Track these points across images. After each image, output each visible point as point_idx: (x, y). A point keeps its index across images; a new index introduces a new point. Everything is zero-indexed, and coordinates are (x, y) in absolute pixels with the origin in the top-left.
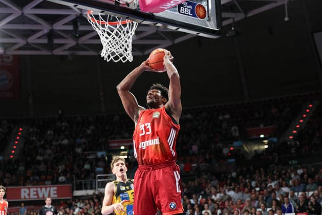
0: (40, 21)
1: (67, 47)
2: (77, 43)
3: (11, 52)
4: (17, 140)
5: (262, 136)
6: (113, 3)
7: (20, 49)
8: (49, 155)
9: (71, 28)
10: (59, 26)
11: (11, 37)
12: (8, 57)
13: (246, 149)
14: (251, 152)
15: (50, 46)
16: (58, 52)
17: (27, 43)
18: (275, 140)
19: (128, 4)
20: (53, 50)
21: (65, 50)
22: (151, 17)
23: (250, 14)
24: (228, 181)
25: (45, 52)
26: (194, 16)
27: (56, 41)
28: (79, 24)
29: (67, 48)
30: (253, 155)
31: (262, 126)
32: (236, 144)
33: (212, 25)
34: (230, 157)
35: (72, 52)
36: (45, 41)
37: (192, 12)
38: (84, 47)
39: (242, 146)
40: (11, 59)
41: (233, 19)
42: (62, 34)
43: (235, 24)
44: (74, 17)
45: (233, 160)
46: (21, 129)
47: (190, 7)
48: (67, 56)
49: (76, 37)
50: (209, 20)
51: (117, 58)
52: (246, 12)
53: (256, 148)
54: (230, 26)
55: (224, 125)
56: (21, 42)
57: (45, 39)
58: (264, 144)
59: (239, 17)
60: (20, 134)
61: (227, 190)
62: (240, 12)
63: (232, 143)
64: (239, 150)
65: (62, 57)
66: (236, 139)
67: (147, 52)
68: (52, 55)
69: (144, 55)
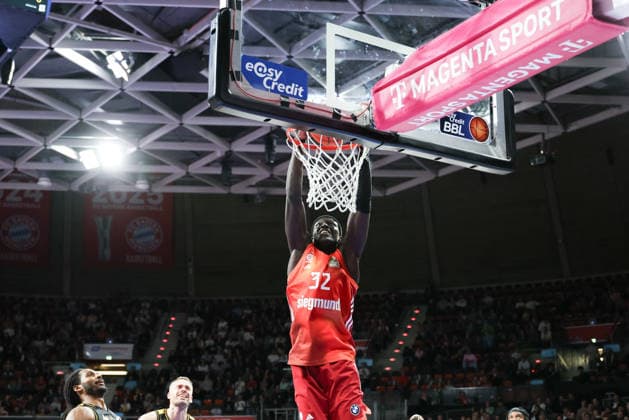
0: (210, 137)
1: (255, 181)
2: (272, 175)
3: (161, 189)
4: (167, 337)
5: (594, 341)
6: (331, 116)
7: (174, 183)
8: (220, 364)
9: (261, 149)
10: (241, 146)
11: (162, 163)
12: (155, 197)
13: (563, 361)
14: (572, 368)
15: (226, 179)
16: (239, 189)
17: (188, 173)
18: (616, 348)
19: (354, 118)
20: (231, 185)
21: (251, 186)
22: (393, 139)
23: (573, 127)
25: (218, 190)
26: (467, 136)
27: (236, 171)
28: (275, 142)
29: (254, 183)
31: (592, 323)
32: (545, 353)
33: (498, 152)
34: (534, 377)
35: (262, 189)
36: (218, 171)
37: (465, 129)
39: (556, 358)
40: (160, 200)
41: (543, 134)
43: (549, 144)
44: (268, 131)
45: (540, 382)
46: (173, 319)
47: (461, 122)
48: (252, 197)
49: (269, 164)
50: (493, 143)
52: (565, 126)
54: (537, 146)
56: (178, 172)
57: (217, 166)
59: (554, 131)
60: (171, 326)
62: (555, 124)
63: (539, 352)
64: (552, 365)
65: (246, 198)
66: (546, 345)
67: (391, 191)
68: (229, 194)
69: (385, 196)
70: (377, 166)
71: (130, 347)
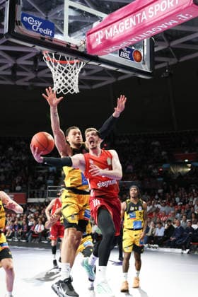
0: (6, 56)
1: (27, 79)
2: (37, 77)
5: (187, 161)
6: (65, 46)
9: (31, 63)
10: (22, 61)
13: (172, 170)
14: (176, 173)
15: (14, 77)
16: (20, 83)
19: (77, 47)
20: (16, 80)
21: (26, 82)
22: (96, 59)
23: (182, 60)
24: (157, 197)
25: (8, 82)
26: (132, 59)
27: (19, 74)
28: (38, 60)
30: (177, 175)
31: (187, 153)
32: (164, 166)
33: (146, 68)
34: (158, 177)
35: (31, 83)
36: (9, 73)
37: (130, 56)
38: (42, 79)
39: (169, 168)
41: (168, 62)
42: (24, 68)
43: (169, 67)
44: (34, 55)
45: (162, 179)
47: (129, 52)
48: (27, 87)
49: (35, 71)
50: (144, 64)
51: (66, 91)
52: (178, 58)
53: (181, 170)
54: (165, 68)
55: (156, 150)
57: (10, 71)
58: (188, 167)
59: (173, 61)
61: (155, 204)
62: (173, 57)
63: (162, 165)
64: (167, 171)
65: (24, 87)
66: (165, 162)
67: (95, 87)
68: (16, 85)
69: (92, 89)
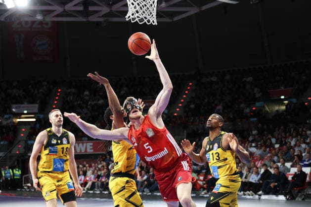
1: (101, 14)
2: (111, 11)
3: (49, 19)
4: (56, 100)
5: (283, 97)
7: (58, 16)
8: (86, 114)
11: (50, 5)
12: (47, 24)
13: (267, 109)
14: (272, 111)
15: (86, 13)
16: (93, 19)
17: (65, 10)
18: (294, 100)
20: (88, 17)
21: (99, 17)
24: (251, 139)
25: (81, 19)
27: (91, 8)
31: (282, 88)
32: (258, 104)
34: (252, 117)
35: (106, 18)
36: (81, 8)
38: (117, 13)
39: (264, 107)
40: (50, 26)
45: (255, 119)
46: (59, 90)
48: (100, 22)
49: (109, 4)
53: (277, 108)
55: (248, 86)
56: (59, 9)
57: (80, 6)
58: (283, 104)
60: (58, 94)
61: (249, 147)
63: (255, 104)
64: (261, 111)
65: (98, 24)
66: (258, 100)
67: (175, 19)
68: (88, 21)
69: (173, 22)
70: (168, 5)
71: (37, 105)
